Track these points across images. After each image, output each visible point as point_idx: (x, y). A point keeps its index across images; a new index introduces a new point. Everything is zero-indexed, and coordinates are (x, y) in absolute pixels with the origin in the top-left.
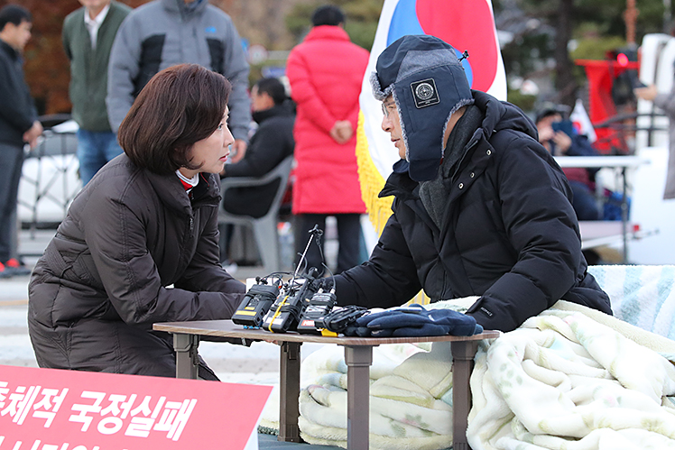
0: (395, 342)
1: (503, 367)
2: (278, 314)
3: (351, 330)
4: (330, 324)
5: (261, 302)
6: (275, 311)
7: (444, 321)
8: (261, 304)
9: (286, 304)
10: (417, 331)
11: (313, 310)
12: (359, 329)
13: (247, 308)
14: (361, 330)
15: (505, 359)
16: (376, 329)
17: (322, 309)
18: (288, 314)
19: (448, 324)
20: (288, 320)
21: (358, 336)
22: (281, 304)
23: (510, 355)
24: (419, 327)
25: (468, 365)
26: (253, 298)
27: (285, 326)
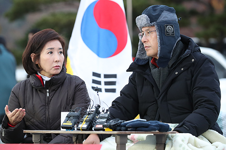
0: (138, 133)
1: (181, 146)
2: (84, 123)
3: (119, 128)
4: (110, 125)
5: (73, 120)
6: (83, 122)
7: (156, 125)
8: (74, 120)
9: (87, 119)
10: (146, 129)
11: (101, 121)
12: (122, 127)
13: (67, 122)
14: (123, 128)
15: (181, 142)
16: (129, 128)
17: (104, 120)
18: (89, 123)
19: (158, 126)
20: (89, 125)
21: (122, 131)
22: (85, 119)
23: (183, 141)
24: (147, 127)
25: (163, 145)
26: (70, 118)
27: (87, 128)
